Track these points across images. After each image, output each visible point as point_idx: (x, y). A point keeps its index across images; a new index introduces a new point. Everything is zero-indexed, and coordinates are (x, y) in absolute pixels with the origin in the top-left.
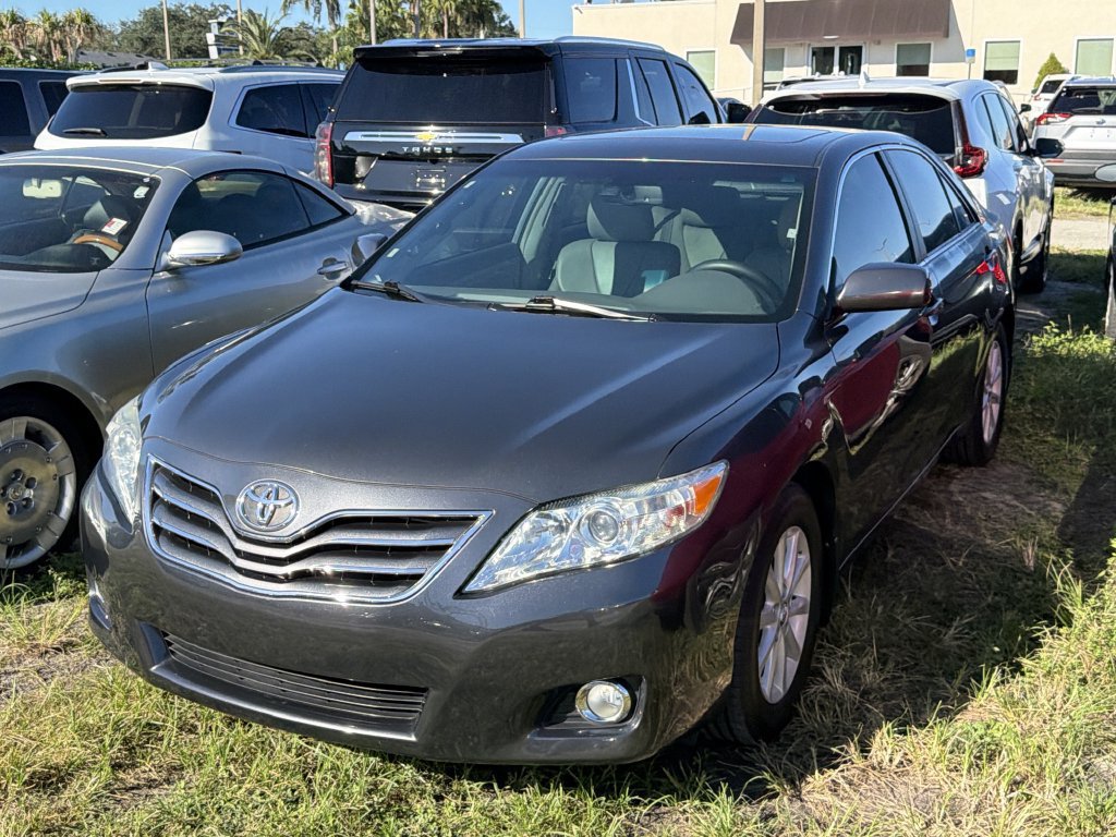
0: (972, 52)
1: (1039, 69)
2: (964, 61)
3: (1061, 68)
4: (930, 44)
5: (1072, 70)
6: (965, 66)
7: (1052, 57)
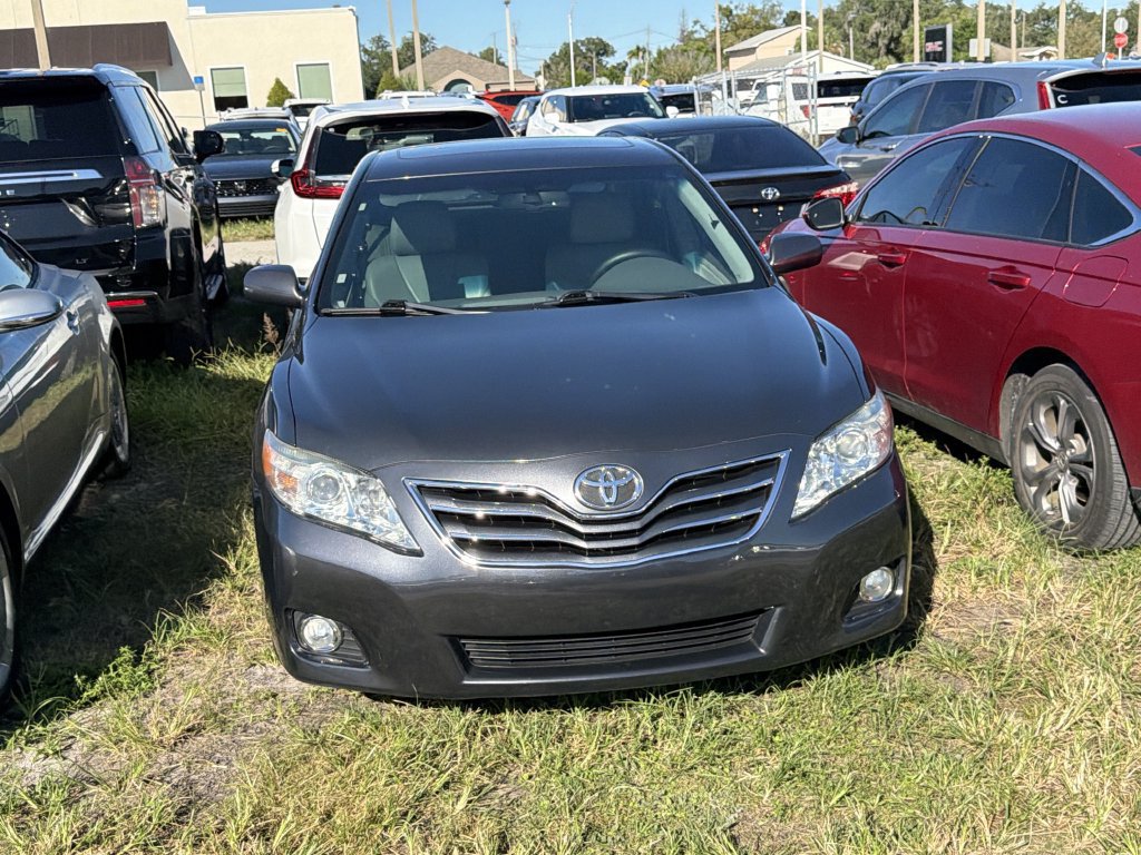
0: (200, 80)
1: (267, 94)
2: (193, 88)
3: (288, 93)
4: (154, 73)
5: (297, 94)
6: (194, 93)
7: (278, 82)
